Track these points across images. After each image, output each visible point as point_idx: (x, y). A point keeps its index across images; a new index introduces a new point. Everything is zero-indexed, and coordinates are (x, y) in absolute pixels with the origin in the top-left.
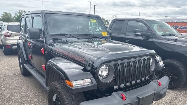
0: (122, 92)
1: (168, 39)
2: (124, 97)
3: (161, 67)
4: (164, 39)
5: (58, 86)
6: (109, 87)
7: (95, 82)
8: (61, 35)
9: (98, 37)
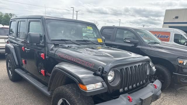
0: (127, 95)
1: (154, 47)
2: (131, 99)
3: (154, 71)
4: (150, 46)
5: (67, 90)
6: (114, 90)
7: (105, 85)
8: (62, 40)
9: (94, 44)
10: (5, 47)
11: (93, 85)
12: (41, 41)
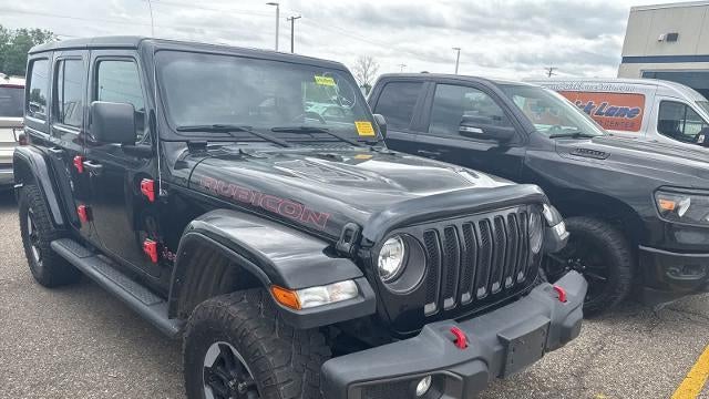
0: (451, 324)
1: (571, 151)
2: (463, 337)
3: (561, 241)
4: (557, 149)
5: (234, 309)
6: (406, 309)
7: (369, 291)
8: (217, 129)
9: (342, 140)
10: (11, 161)
11: (324, 289)
12: (139, 132)
